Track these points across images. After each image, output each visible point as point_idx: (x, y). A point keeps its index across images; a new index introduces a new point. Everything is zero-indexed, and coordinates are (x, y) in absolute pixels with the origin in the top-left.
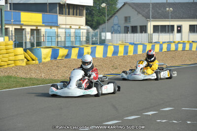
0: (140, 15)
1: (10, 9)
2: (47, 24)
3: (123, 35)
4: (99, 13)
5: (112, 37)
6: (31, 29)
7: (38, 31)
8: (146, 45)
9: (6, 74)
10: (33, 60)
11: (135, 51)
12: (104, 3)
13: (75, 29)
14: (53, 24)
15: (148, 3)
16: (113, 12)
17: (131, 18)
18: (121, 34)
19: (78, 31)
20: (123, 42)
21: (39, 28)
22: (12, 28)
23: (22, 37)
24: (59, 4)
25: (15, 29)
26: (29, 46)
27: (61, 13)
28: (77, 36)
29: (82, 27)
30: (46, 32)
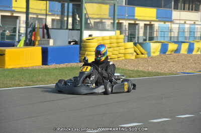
1: (126, 4)
2: (160, 19)
6: (145, 25)
7: (151, 26)
10: (142, 54)
13: (190, 24)
14: (167, 19)
19: (193, 26)
21: (152, 23)
22: (126, 23)
23: (135, 32)
25: (129, 24)
26: (141, 41)
27: (176, 8)
28: (192, 31)
29: (197, 23)
30: (159, 27)
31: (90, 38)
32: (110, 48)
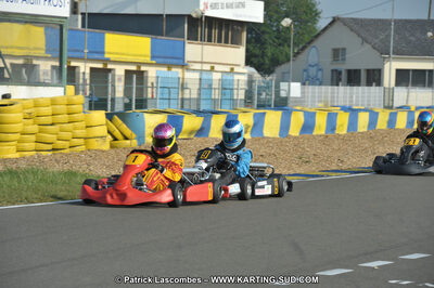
0: (368, 46)
1: (83, 26)
2: (161, 60)
3: (327, 90)
4: (278, 38)
5: (303, 93)
6: (127, 72)
7: (141, 75)
8: (377, 113)
9: (66, 168)
10: (126, 138)
11: (353, 124)
12: (288, 17)
13: (222, 72)
14: (175, 61)
15: (387, 20)
16: (307, 38)
17: (347, 51)
18: (323, 87)
19: (229, 77)
20: (326, 105)
21: (143, 68)
22: (84, 68)
23: (107, 87)
24: (189, 16)
25: (92, 69)
26: (119, 107)
27: (193, 37)
28: (226, 88)
29: (236, 69)
30: (158, 77)
31: (5, 102)
32: (52, 124)
